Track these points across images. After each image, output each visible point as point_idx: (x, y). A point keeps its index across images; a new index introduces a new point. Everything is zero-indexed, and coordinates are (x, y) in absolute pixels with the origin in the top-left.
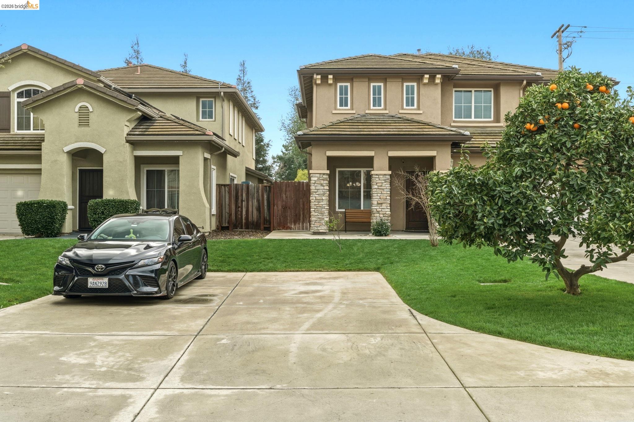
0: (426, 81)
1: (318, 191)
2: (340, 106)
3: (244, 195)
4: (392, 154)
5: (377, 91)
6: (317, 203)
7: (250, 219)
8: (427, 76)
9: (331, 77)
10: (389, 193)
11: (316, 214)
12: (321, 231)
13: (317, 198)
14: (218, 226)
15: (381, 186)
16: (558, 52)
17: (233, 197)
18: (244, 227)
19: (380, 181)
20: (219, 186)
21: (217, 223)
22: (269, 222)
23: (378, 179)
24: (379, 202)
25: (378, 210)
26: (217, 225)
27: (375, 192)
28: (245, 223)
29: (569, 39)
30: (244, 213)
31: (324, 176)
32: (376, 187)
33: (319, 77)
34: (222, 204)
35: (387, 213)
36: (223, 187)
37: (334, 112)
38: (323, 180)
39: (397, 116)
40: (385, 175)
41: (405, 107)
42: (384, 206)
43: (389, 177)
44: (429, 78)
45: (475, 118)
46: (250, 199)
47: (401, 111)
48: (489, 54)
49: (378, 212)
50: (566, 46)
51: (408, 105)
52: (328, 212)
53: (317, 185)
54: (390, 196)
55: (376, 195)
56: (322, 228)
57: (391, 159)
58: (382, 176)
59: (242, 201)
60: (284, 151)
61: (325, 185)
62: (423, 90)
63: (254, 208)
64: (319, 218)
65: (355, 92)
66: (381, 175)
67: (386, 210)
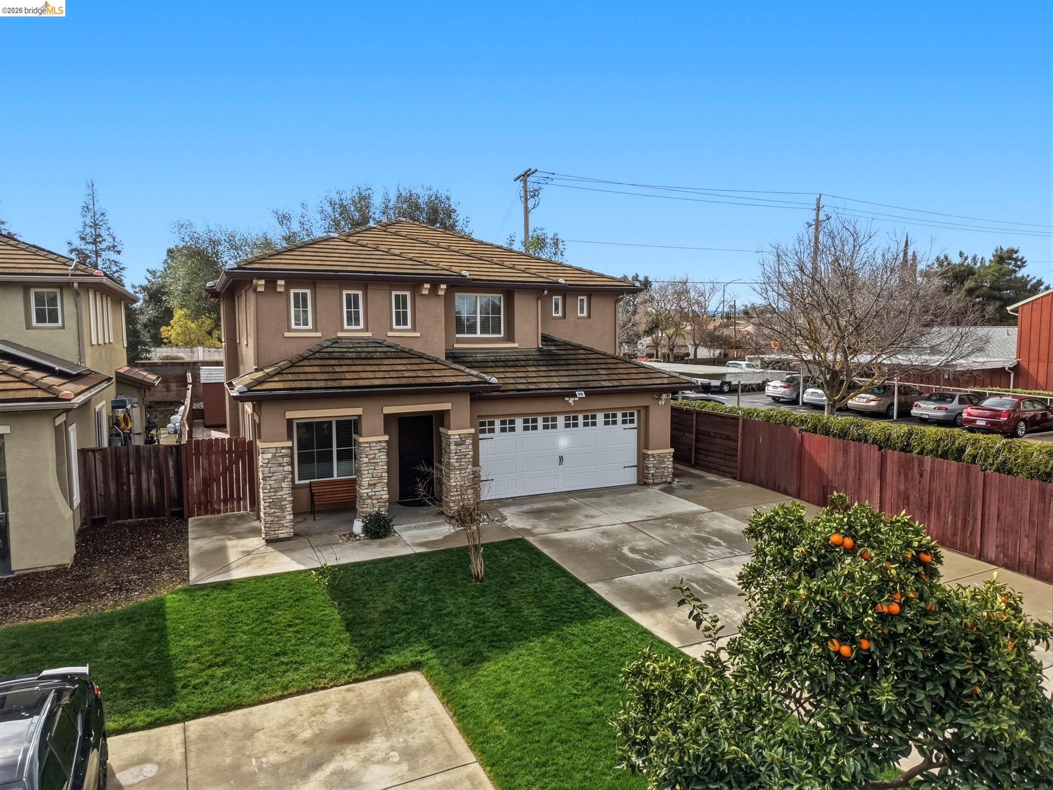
0: (425, 292)
1: (275, 474)
2: (296, 324)
3: (132, 464)
4: (388, 410)
5: (352, 302)
6: (273, 494)
7: (145, 499)
8: (427, 286)
9: (281, 282)
10: (386, 467)
11: (273, 511)
12: (281, 536)
13: (272, 486)
14: (84, 519)
15: (374, 458)
16: (522, 199)
17: (110, 469)
18: (133, 516)
19: (372, 452)
20: (82, 453)
21: (83, 513)
22: (181, 504)
23: (369, 449)
24: (371, 482)
25: (370, 494)
26: (83, 516)
27: (365, 468)
28: (136, 509)
29: (536, 187)
30: (133, 493)
31: (282, 451)
32: (366, 460)
33: (262, 282)
34: (90, 481)
35: (383, 497)
36: (90, 453)
37: (287, 334)
38: (282, 457)
39: (385, 343)
40: (379, 442)
41: (395, 327)
42: (378, 488)
43: (385, 444)
44: (430, 290)
45: (482, 333)
46: (144, 470)
47: (390, 334)
48: (448, 199)
49: (370, 497)
50: (532, 194)
51: (398, 323)
52: (291, 505)
53: (272, 465)
54: (388, 472)
55: (366, 472)
56: (283, 531)
57: (387, 417)
58: (374, 444)
59: (128, 473)
60: (151, 278)
61: (285, 464)
62: (420, 303)
63: (152, 483)
64: (278, 517)
65: (319, 305)
66: (373, 442)
67: (383, 493)
